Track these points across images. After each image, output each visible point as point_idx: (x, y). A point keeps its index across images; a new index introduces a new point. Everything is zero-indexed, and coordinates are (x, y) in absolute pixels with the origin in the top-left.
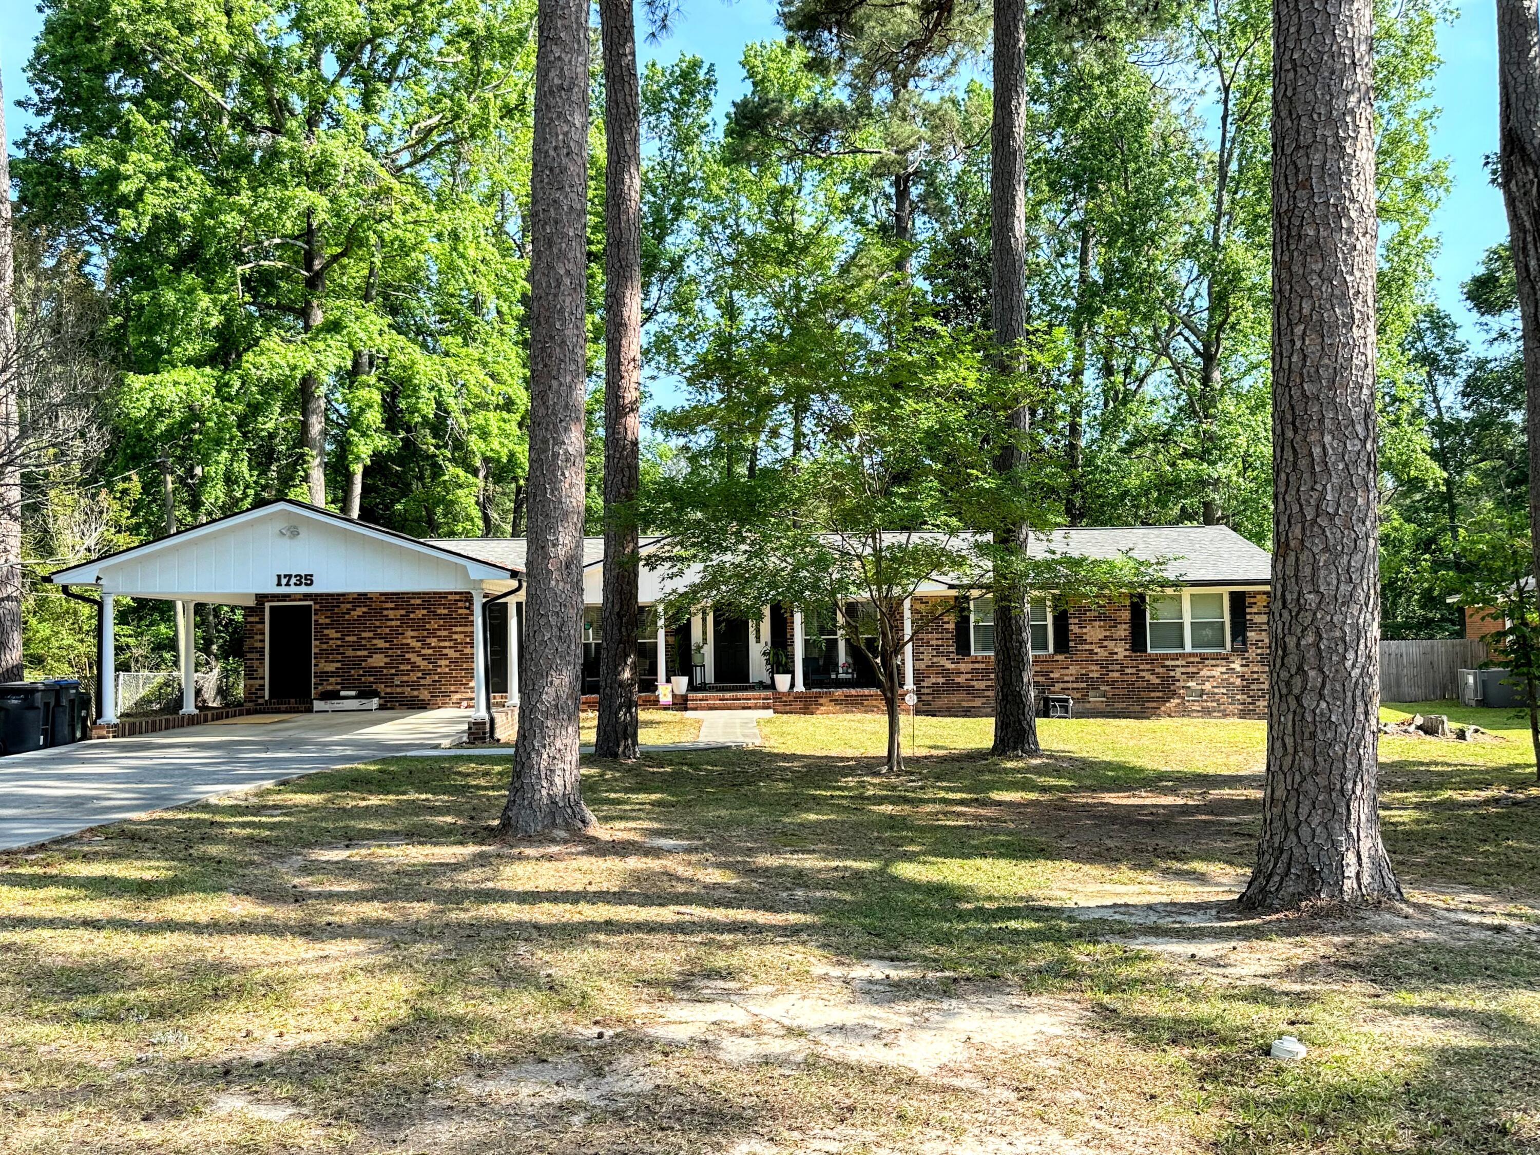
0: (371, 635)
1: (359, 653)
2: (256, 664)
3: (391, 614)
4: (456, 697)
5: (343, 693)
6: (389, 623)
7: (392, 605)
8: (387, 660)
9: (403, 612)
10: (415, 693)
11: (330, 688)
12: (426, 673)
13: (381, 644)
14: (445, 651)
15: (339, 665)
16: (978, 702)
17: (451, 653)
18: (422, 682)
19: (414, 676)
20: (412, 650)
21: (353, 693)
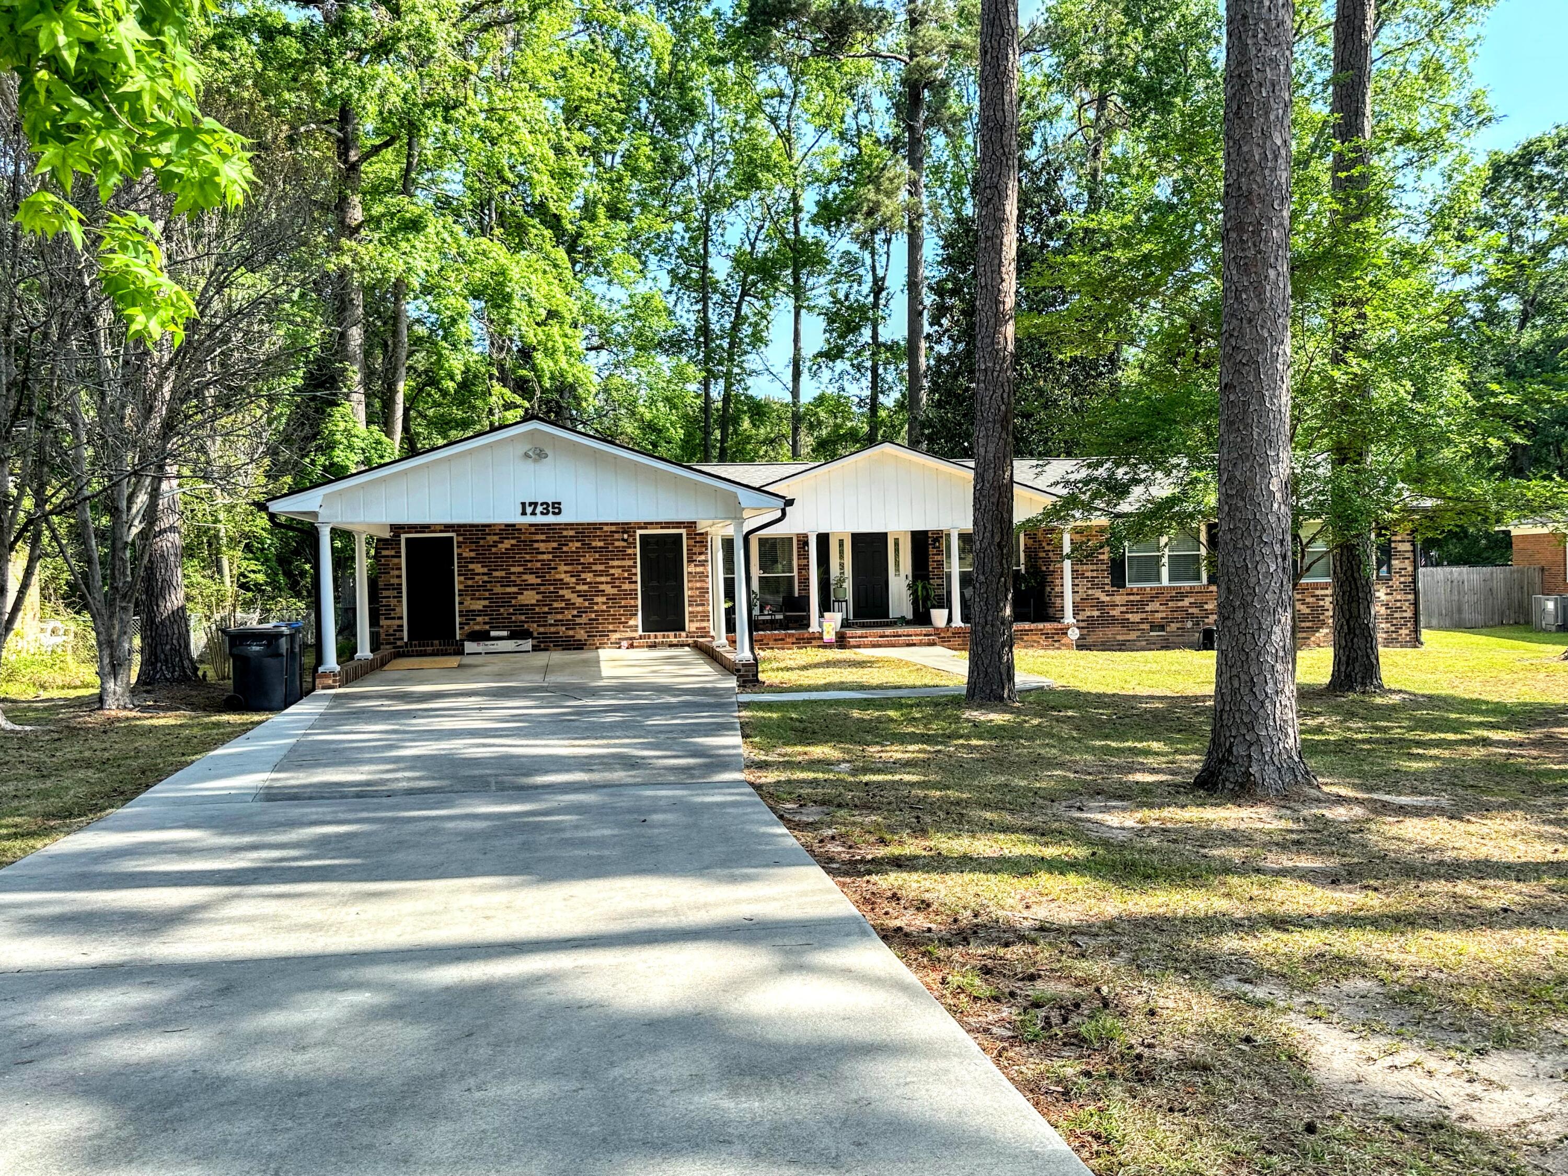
0: (521, 569)
1: (509, 590)
2: (393, 602)
3: (542, 547)
4: (614, 637)
5: (493, 634)
6: (540, 557)
7: (543, 537)
8: (540, 597)
9: (555, 545)
10: (571, 633)
11: (477, 628)
12: (582, 611)
13: (532, 579)
14: (602, 587)
15: (486, 603)
16: (1133, 636)
17: (609, 589)
18: (578, 620)
19: (568, 615)
20: (566, 586)
21: (505, 633)
